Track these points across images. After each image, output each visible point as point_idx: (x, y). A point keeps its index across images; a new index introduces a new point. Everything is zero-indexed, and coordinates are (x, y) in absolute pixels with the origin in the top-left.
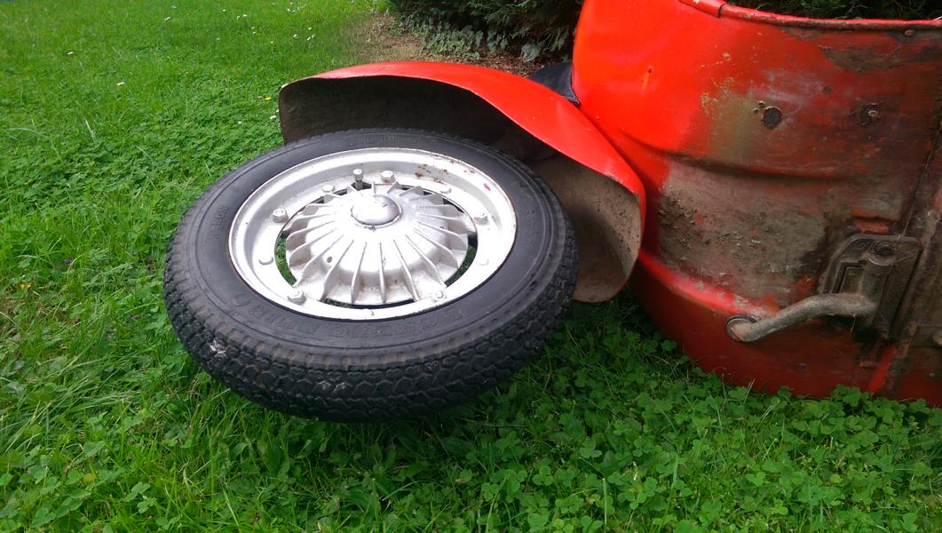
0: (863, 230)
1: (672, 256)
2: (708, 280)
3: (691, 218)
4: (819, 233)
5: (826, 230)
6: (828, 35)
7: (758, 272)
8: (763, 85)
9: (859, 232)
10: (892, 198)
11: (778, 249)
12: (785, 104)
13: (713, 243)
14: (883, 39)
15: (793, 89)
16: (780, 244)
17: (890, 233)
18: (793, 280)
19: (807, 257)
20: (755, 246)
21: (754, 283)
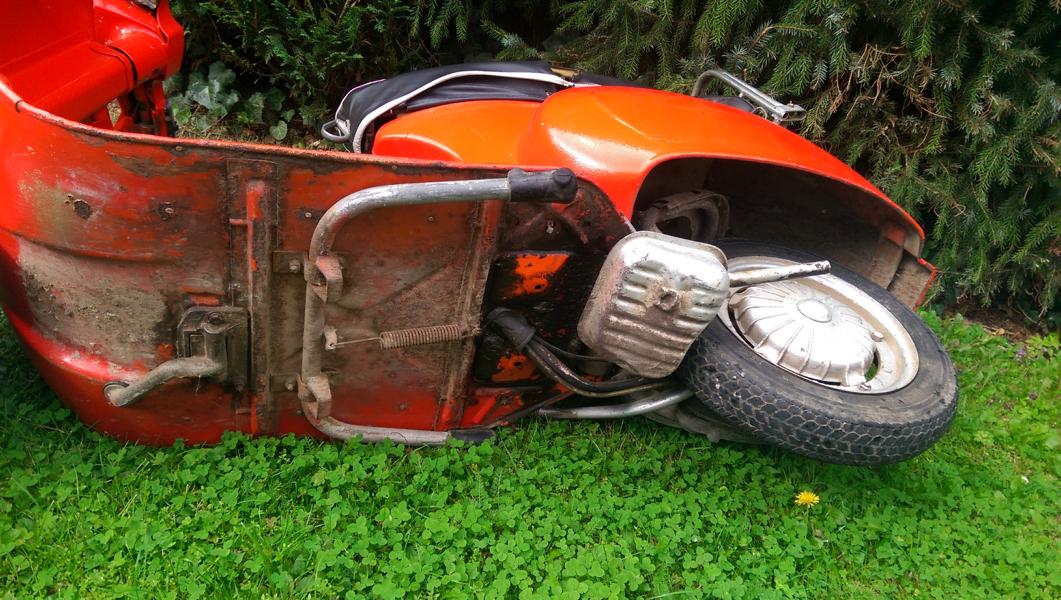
0: (198, 303)
1: (46, 326)
2: (82, 349)
3: (50, 292)
4: (161, 307)
5: (166, 303)
6: (110, 144)
7: (122, 341)
8: (67, 180)
9: (194, 305)
10: (212, 276)
11: (132, 321)
12: (90, 199)
13: (76, 316)
14: (159, 151)
15: (93, 186)
16: (131, 317)
17: (220, 305)
18: (154, 347)
19: (158, 327)
20: (111, 318)
21: (122, 352)
